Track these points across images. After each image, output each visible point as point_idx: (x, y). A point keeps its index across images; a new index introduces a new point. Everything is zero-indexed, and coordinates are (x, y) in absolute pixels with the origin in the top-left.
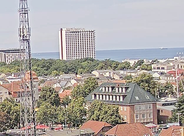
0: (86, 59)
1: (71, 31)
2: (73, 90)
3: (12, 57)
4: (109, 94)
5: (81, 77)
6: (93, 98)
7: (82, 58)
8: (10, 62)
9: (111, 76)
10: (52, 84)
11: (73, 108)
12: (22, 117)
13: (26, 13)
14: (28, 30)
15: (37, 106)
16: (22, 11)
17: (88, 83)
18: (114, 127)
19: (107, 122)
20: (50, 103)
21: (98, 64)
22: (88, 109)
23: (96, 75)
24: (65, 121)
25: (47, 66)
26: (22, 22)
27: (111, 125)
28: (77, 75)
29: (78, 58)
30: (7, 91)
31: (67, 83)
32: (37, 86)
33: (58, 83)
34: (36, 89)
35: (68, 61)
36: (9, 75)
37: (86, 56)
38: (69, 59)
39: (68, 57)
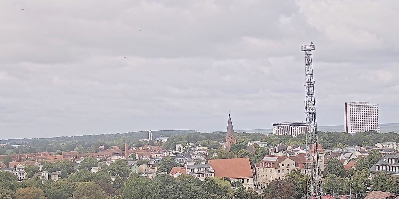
0: (370, 132)
1: (355, 105)
2: (357, 161)
3: (299, 130)
4: (392, 165)
5: (366, 149)
6: (377, 170)
7: (366, 131)
8: (297, 135)
9: (394, 148)
10: (337, 156)
11: (357, 179)
12: (308, 187)
13: (312, 87)
14: (314, 103)
15: (322, 177)
16: (308, 84)
17: (372, 155)
18: (398, 197)
19: (391, 192)
20: (336, 174)
21: (382, 137)
22: (371, 179)
23: (379, 147)
24: (350, 192)
25: (332, 138)
26: (308, 95)
27: (394, 195)
28: (361, 148)
29: (362, 131)
30: (294, 162)
31: (351, 155)
32: (323, 158)
33: (343, 155)
34: (322, 161)
35: (353, 134)
36: (296, 148)
37: (369, 129)
38: (353, 131)
39: (352, 130)
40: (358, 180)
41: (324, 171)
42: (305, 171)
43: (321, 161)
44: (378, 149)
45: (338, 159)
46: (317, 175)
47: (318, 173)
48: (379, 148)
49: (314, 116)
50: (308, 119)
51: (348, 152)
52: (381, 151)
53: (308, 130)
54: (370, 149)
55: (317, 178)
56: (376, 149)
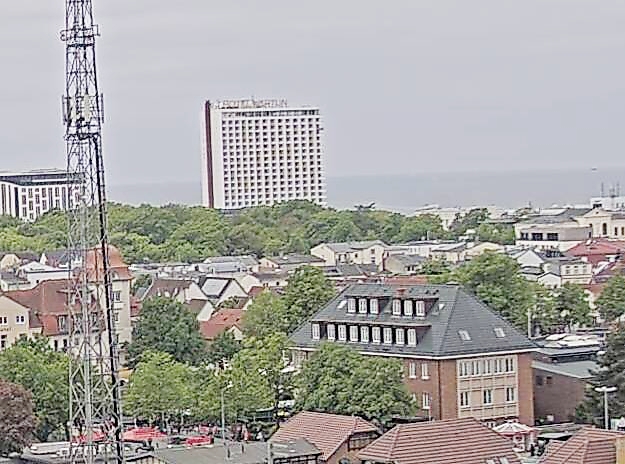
10: (176, 290)
13: (88, 45)
23: (325, 259)
29: (264, 203)
30: (25, 312)
31: (227, 285)
32: (126, 295)
33: (197, 287)
34: (122, 306)
35: (231, 211)
36: (31, 261)
38: (233, 204)
39: (230, 200)
41: (130, 341)
42: (65, 341)
44: (322, 264)
45: (180, 299)
46: (106, 354)
47: (108, 347)
48: (323, 261)
49: (96, 148)
50: (74, 159)
51: (215, 275)
52: (331, 274)
53: (73, 197)
54: (291, 265)
55: (104, 366)
56: (312, 264)
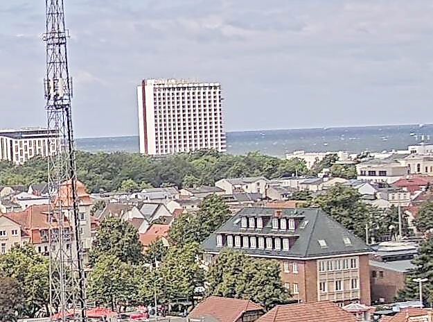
0: (203, 153)
1: (166, 86)
2: (170, 224)
3: (28, 148)
4: (257, 234)
5: (192, 195)
6: (220, 244)
7: (193, 150)
8: (24, 161)
9: (261, 192)
10: (122, 212)
12: (53, 288)
13: (61, 43)
14: (66, 82)
15: (88, 262)
16: (53, 38)
17: (208, 208)
18: (270, 312)
19: (254, 301)
21: (230, 164)
22: (207, 269)
23: (225, 189)
24: (154, 299)
25: (111, 168)
26: (52, 64)
27: (262, 308)
28: (180, 191)
30: (17, 228)
31: (157, 209)
32: (88, 216)
33: (136, 209)
34: (85, 224)
35: (160, 156)
36: (21, 192)
37: (201, 145)
38: (162, 151)
39: (159, 149)
40: (172, 270)
41: (91, 247)
42: (46, 248)
43: (84, 222)
44: (223, 193)
45: (126, 218)
46: (75, 257)
47: (76, 252)
48: (224, 191)
49: (67, 115)
50: (52, 122)
51: (149, 201)
52: (229, 200)
53: (51, 147)
54: (202, 193)
55: (74, 266)
56: (216, 193)
